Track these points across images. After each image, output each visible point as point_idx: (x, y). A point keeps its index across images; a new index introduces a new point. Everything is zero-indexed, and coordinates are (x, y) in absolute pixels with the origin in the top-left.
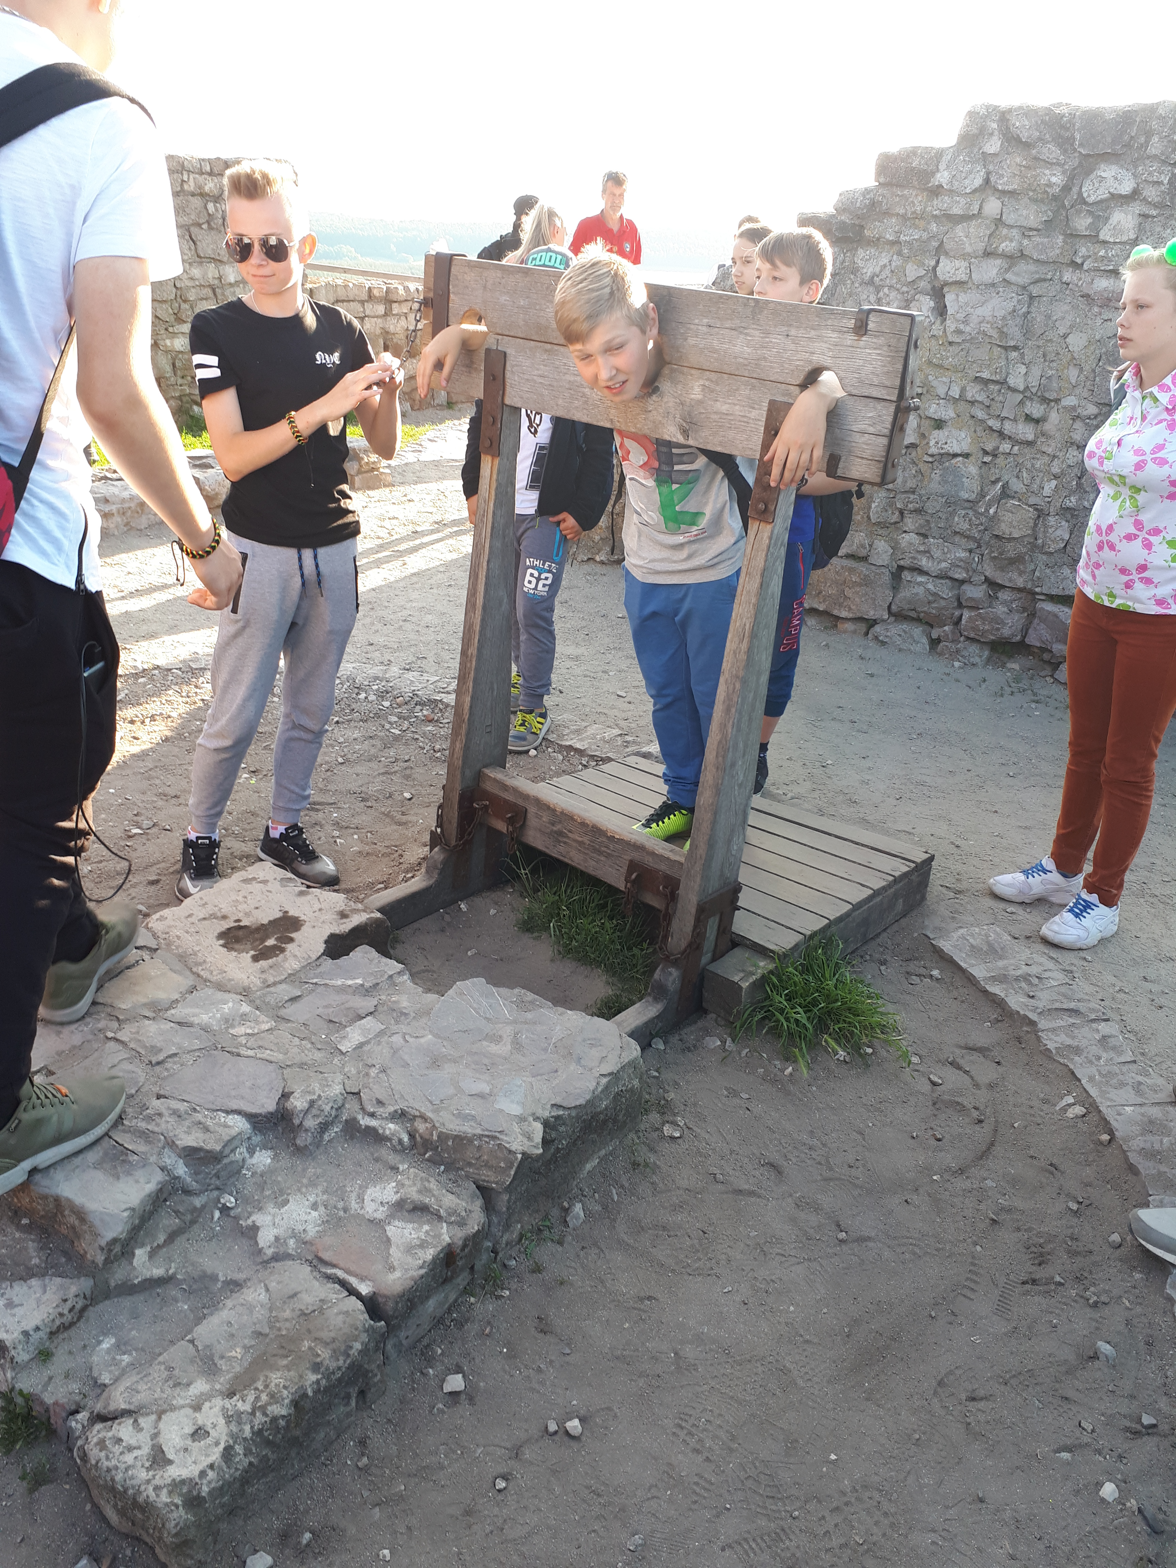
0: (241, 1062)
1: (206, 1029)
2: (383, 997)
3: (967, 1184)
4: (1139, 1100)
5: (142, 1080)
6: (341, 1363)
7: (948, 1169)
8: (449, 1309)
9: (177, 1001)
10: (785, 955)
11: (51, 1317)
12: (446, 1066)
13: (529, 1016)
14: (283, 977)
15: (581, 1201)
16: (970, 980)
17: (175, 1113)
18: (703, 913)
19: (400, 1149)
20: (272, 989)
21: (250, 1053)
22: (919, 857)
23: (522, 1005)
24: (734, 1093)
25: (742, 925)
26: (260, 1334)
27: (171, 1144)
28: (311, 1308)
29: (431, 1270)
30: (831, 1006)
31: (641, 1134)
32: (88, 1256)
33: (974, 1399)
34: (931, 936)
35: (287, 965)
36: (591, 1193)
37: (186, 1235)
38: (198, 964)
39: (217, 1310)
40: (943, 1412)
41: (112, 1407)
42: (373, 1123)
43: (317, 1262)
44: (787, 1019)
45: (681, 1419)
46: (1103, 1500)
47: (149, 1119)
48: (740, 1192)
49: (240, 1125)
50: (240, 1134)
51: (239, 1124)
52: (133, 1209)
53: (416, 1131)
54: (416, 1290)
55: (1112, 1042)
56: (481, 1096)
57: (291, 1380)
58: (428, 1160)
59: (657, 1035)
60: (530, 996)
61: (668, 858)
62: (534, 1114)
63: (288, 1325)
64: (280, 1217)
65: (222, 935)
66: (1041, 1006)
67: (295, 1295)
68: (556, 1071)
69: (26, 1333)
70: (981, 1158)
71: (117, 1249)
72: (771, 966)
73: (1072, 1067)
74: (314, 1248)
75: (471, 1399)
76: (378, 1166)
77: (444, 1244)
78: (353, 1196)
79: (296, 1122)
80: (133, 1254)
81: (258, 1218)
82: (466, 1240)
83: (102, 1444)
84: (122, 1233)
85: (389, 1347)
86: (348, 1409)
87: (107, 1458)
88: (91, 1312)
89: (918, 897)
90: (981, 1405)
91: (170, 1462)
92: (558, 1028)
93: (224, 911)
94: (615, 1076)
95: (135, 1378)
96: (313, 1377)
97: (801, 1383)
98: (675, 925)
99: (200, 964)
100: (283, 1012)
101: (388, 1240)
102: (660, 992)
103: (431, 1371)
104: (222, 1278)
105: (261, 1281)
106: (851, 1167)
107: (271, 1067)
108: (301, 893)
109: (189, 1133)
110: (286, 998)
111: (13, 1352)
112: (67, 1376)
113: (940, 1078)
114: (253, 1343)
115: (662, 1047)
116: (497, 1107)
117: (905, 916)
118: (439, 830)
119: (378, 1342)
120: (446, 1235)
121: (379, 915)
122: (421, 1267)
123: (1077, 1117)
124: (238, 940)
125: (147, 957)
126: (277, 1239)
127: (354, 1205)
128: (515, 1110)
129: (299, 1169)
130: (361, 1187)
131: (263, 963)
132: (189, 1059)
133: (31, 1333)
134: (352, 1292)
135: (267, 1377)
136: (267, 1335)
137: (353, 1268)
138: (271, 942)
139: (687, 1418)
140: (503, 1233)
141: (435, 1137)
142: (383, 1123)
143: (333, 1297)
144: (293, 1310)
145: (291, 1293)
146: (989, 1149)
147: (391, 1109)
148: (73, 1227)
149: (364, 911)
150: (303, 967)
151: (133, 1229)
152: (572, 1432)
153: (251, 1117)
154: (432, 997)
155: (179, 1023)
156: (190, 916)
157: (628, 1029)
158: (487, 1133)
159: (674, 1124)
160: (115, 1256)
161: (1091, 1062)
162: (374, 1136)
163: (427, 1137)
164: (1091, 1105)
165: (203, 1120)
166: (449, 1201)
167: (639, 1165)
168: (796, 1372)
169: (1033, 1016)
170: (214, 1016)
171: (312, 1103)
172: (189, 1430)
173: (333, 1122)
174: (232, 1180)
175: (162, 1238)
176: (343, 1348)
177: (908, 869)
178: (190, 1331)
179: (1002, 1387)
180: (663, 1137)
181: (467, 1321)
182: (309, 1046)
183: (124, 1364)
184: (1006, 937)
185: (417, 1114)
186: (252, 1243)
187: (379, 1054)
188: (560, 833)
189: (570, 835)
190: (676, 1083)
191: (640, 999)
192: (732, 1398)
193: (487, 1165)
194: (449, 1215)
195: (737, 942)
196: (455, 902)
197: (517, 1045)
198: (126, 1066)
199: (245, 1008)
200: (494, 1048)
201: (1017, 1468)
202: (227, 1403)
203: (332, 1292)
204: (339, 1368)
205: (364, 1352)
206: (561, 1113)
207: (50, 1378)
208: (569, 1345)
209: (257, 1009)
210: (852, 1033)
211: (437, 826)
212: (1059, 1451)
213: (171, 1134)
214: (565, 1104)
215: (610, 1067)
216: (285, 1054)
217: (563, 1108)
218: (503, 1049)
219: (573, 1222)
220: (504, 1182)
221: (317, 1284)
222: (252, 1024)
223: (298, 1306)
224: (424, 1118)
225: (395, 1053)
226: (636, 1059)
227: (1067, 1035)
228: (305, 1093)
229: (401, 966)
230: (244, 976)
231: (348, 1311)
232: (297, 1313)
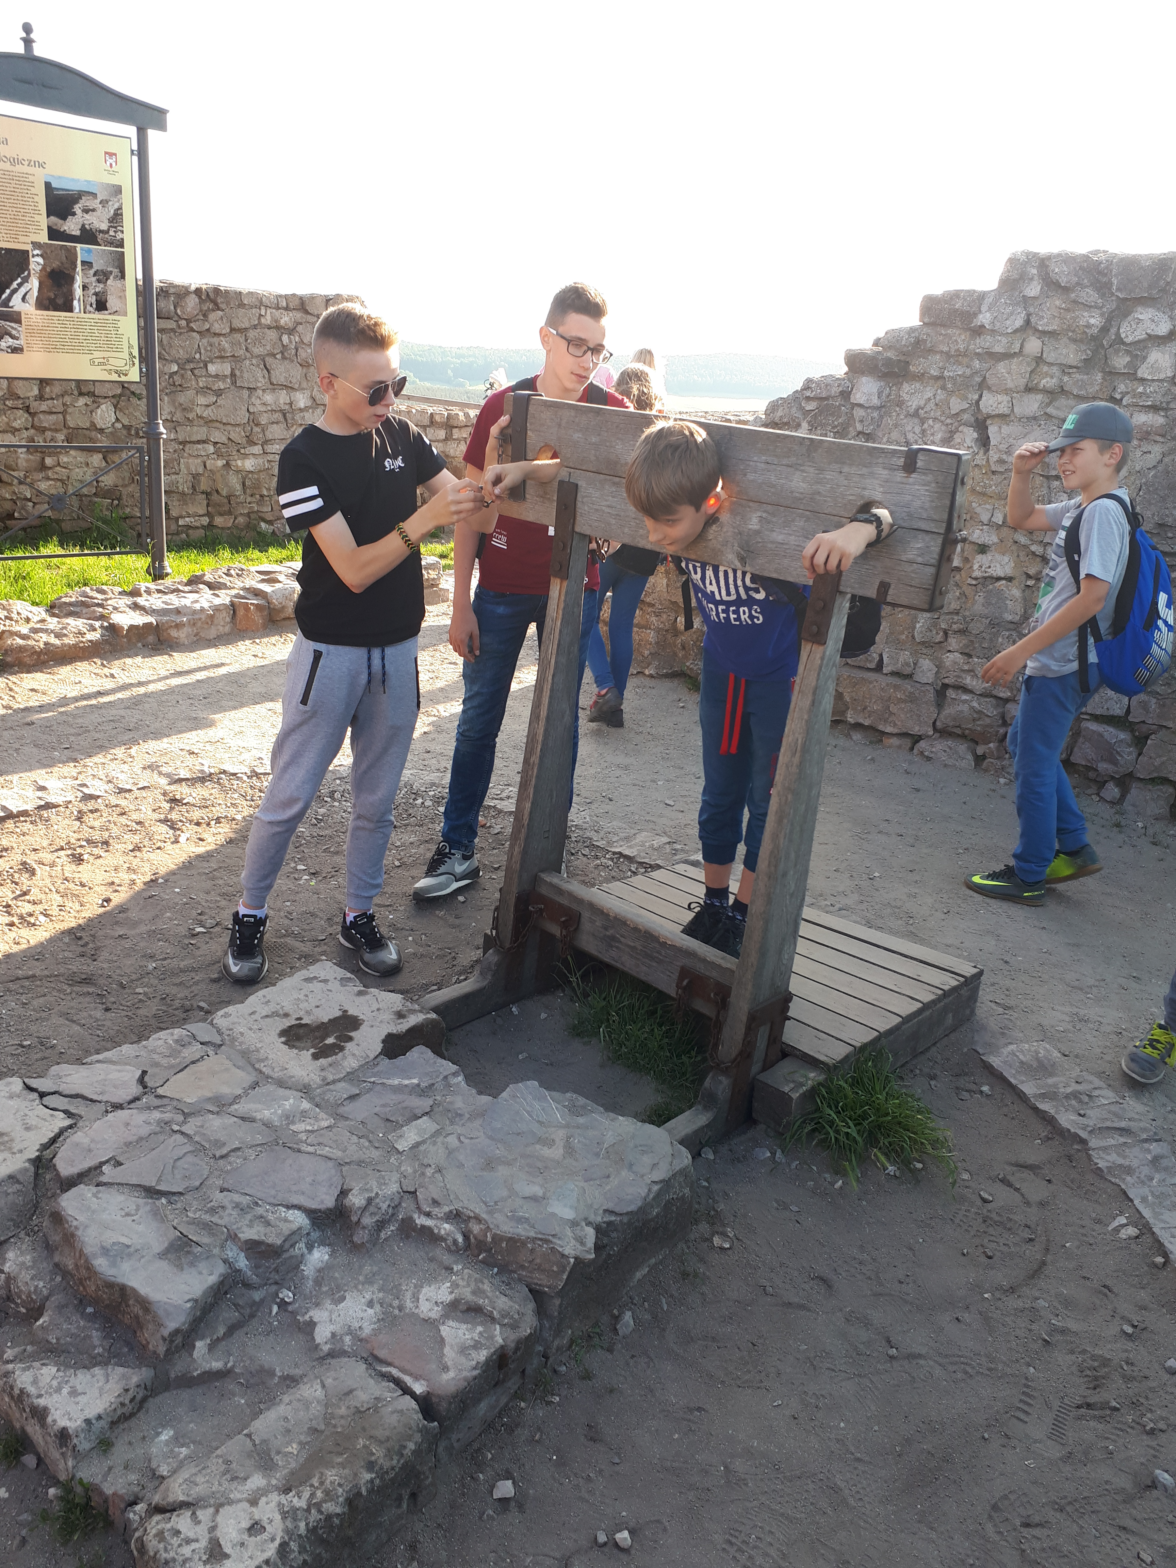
0: (303, 1158)
1: (267, 1125)
2: (438, 1098)
3: (1020, 1304)
5: (206, 1173)
6: (395, 1462)
7: (999, 1288)
8: (500, 1413)
9: (239, 1097)
10: (835, 1067)
11: (113, 1407)
12: (500, 1168)
13: (581, 1120)
14: (342, 1076)
15: (631, 1309)
16: (1021, 1096)
17: (237, 1205)
18: (754, 1021)
19: (454, 1250)
20: (331, 1087)
21: (310, 1149)
22: (968, 970)
23: (574, 1110)
24: (782, 1205)
25: (792, 1035)
26: (316, 1430)
27: (233, 1237)
28: (366, 1406)
29: (484, 1372)
30: (882, 1119)
31: (691, 1244)
32: (150, 1346)
33: (1027, 1525)
34: (981, 1051)
35: (346, 1064)
36: (641, 1302)
37: (245, 1329)
38: (259, 1061)
39: (274, 1404)
40: (997, 1538)
41: (171, 1499)
42: (429, 1222)
43: (372, 1360)
44: (837, 1132)
45: (731, 1535)
47: (213, 1211)
48: (790, 1304)
49: (300, 1220)
50: (300, 1229)
51: (299, 1219)
52: (196, 1301)
53: (470, 1231)
54: (469, 1391)
55: (1165, 1162)
56: (534, 1199)
57: (346, 1478)
58: (482, 1262)
59: (706, 1145)
60: (582, 1101)
61: (719, 966)
62: (586, 1219)
63: (343, 1422)
64: (336, 1314)
65: (283, 1033)
66: (1091, 1124)
67: (351, 1391)
68: (608, 1177)
69: (88, 1421)
70: (1032, 1277)
71: (179, 1340)
72: (822, 1078)
73: (1123, 1187)
74: (369, 1346)
75: (521, 1507)
76: (433, 1266)
77: (497, 1346)
78: (409, 1295)
79: (354, 1219)
80: (194, 1346)
81: (316, 1314)
82: (519, 1342)
83: (160, 1535)
84: (184, 1324)
85: (440, 1449)
86: (399, 1511)
87: (166, 1550)
88: (152, 1403)
89: (968, 1012)
90: (1037, 1532)
91: (227, 1556)
92: (610, 1133)
93: (286, 1010)
94: (666, 1184)
95: (194, 1470)
96: (368, 1476)
97: (852, 1502)
98: (726, 1033)
99: (263, 1061)
100: (341, 1110)
101: (442, 1341)
102: (710, 1101)
103: (481, 1476)
104: (279, 1374)
105: (316, 1378)
106: (902, 1283)
107: (330, 1164)
108: (360, 993)
109: (250, 1226)
110: (345, 1096)
111: (75, 1441)
112: (126, 1468)
113: (991, 1195)
114: (309, 1439)
115: (711, 1157)
116: (550, 1210)
117: (954, 1030)
118: (494, 931)
119: (431, 1442)
120: (498, 1336)
121: (433, 1016)
122: (475, 1368)
123: (1130, 1238)
124: (299, 1038)
125: (211, 1053)
126: (334, 1335)
127: (409, 1304)
128: (568, 1214)
129: (356, 1265)
130: (415, 1287)
131: (323, 1061)
132: (251, 1153)
133: (94, 1421)
134: (407, 1391)
135: (322, 1474)
136: (322, 1432)
137: (408, 1366)
138: (330, 1040)
139: (737, 1534)
140: (554, 1337)
141: (489, 1239)
142: (439, 1223)
143: (388, 1396)
144: (348, 1407)
145: (346, 1390)
146: (1040, 1268)
147: (446, 1209)
148: (137, 1317)
149: (421, 1012)
150: (362, 1066)
151: (194, 1321)
152: (621, 1544)
153: (310, 1213)
154: (485, 1099)
155: (243, 1119)
156: (253, 1013)
157: (678, 1137)
158: (540, 1236)
159: (724, 1235)
160: (176, 1347)
161: (1143, 1182)
162: (429, 1236)
163: (482, 1238)
164: (1144, 1227)
165: (265, 1214)
166: (502, 1302)
167: (688, 1275)
168: (847, 1491)
169: (1083, 1135)
170: (275, 1112)
171: (370, 1201)
172: (245, 1524)
173: (389, 1220)
174: (290, 1275)
175: (221, 1331)
176: (396, 1448)
177: (955, 983)
178: (247, 1426)
179: (1058, 1515)
180: (712, 1247)
181: (517, 1426)
182: (367, 1144)
183: (182, 1456)
184: (1056, 1054)
185: (472, 1215)
186: (309, 1338)
187: (435, 1154)
188: (613, 938)
189: (622, 939)
190: (726, 1194)
191: (691, 1107)
192: (782, 1515)
193: (540, 1269)
194: (502, 1317)
195: (787, 1053)
196: (506, 1005)
197: (570, 1150)
198: (190, 1158)
199: (305, 1105)
200: (546, 1152)
202: (283, 1499)
203: (386, 1391)
204: (393, 1468)
205: (416, 1452)
206: (613, 1218)
207: (110, 1469)
208: (618, 1455)
209: (317, 1106)
210: (902, 1148)
211: (492, 928)
213: (235, 1227)
214: (617, 1210)
215: (660, 1174)
216: (344, 1151)
217: (616, 1214)
218: (556, 1152)
219: (622, 1330)
220: (556, 1287)
221: (372, 1381)
222: (312, 1121)
223: (353, 1403)
224: (478, 1219)
225: (450, 1153)
226: (687, 1167)
227: (1118, 1154)
228: (363, 1190)
229: (455, 1068)
230: (304, 1074)
231: (402, 1410)
232: (353, 1410)
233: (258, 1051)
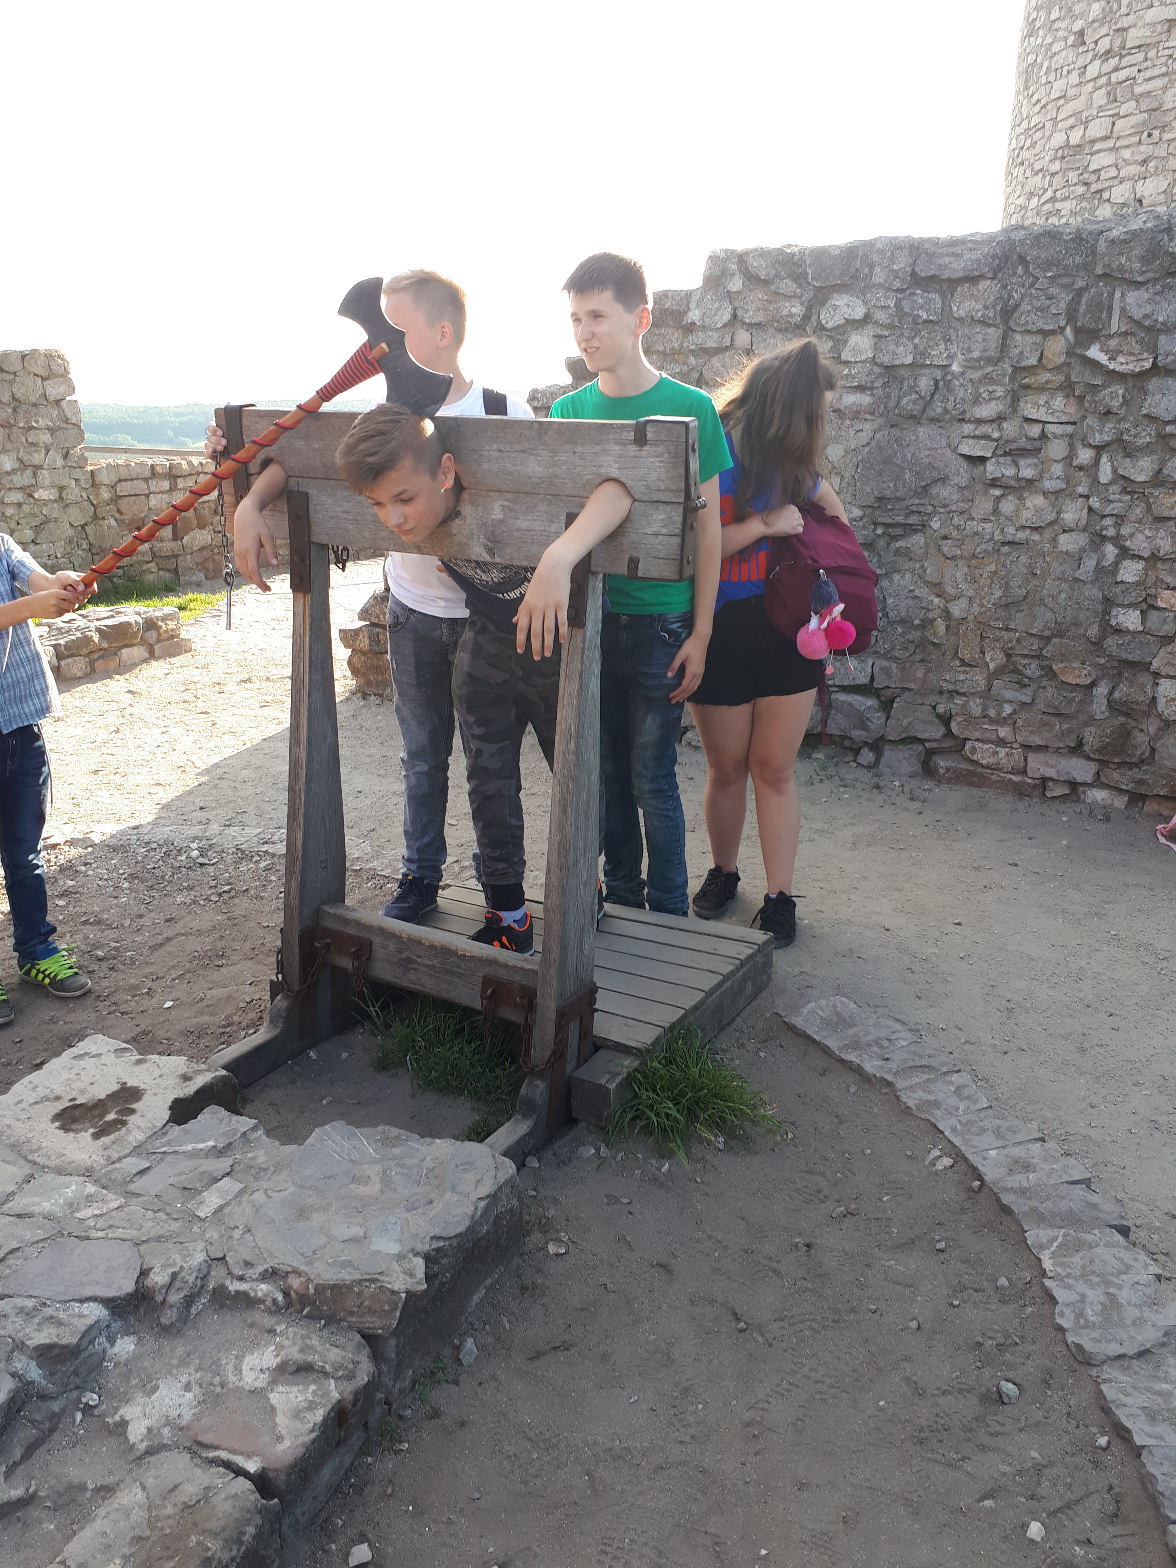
0: (91, 1245)
1: (48, 1217)
2: (238, 1156)
4: (1000, 1143)
6: (234, 1552)
8: (346, 1474)
9: (13, 1193)
10: (647, 1050)
12: (314, 1216)
13: (396, 1151)
14: (128, 1151)
15: (472, 1336)
16: (826, 1051)
17: (21, 1311)
18: (562, 1018)
19: (276, 1310)
20: (117, 1165)
21: (100, 1234)
23: (386, 1142)
24: (612, 1199)
25: (602, 1027)
26: (140, 1538)
27: (20, 1346)
28: (194, 1499)
29: (322, 1433)
30: (698, 1095)
31: (526, 1257)
34: (783, 1014)
36: (481, 1326)
37: (46, 1446)
38: (32, 1151)
39: (88, 1522)
42: (243, 1286)
43: (197, 1448)
44: (657, 1115)
45: (605, 1544)
46: (1032, 1541)
49: (97, 1312)
50: (97, 1322)
51: (95, 1312)
53: (290, 1287)
54: (309, 1457)
55: (966, 1092)
56: (355, 1240)
58: (307, 1316)
59: (530, 1154)
60: (395, 1131)
62: (413, 1250)
63: (171, 1522)
64: (150, 1406)
65: (57, 1117)
66: (895, 1067)
67: (176, 1487)
68: (431, 1202)
72: (635, 1064)
73: (933, 1121)
74: (192, 1433)
76: (254, 1331)
77: (334, 1401)
78: (230, 1368)
79: (159, 1299)
81: (127, 1412)
82: (357, 1394)
85: (285, 1528)
89: (765, 977)
92: (428, 1158)
93: (57, 1092)
94: (493, 1198)
99: (36, 1151)
100: (132, 1187)
101: (273, 1408)
102: (528, 1108)
103: (333, 1546)
104: (91, 1486)
105: (135, 1481)
107: (126, 1245)
108: (139, 1062)
109: (39, 1330)
110: (134, 1172)
114: (133, 1550)
115: (536, 1164)
116: (374, 1248)
117: (755, 998)
118: (280, 976)
119: (273, 1521)
120: (334, 1391)
121: (224, 1072)
122: (312, 1431)
123: (946, 1169)
124: (75, 1120)
126: (149, 1430)
127: (231, 1378)
128: (394, 1248)
129: (167, 1350)
130: (237, 1357)
131: (105, 1140)
132: (33, 1251)
134: (239, 1472)
136: (148, 1538)
137: (237, 1446)
138: (111, 1117)
140: (395, 1381)
141: (311, 1291)
142: (254, 1285)
143: (219, 1483)
144: (175, 1505)
145: (171, 1486)
147: (261, 1269)
149: (208, 1070)
150: (149, 1137)
153: (107, 1302)
154: (290, 1148)
155: (19, 1216)
156: (20, 1102)
157: (501, 1150)
158: (366, 1277)
159: (558, 1241)
161: (950, 1113)
162: (245, 1301)
163: (303, 1292)
164: (957, 1155)
165: (55, 1314)
166: (334, 1355)
167: (527, 1289)
169: (889, 1078)
170: (56, 1201)
171: (174, 1276)
173: (199, 1293)
174: (93, 1375)
175: (18, 1453)
176: (235, 1536)
177: (750, 951)
178: (60, 1552)
180: (548, 1256)
181: (366, 1484)
182: (165, 1217)
184: (852, 1006)
185: (290, 1269)
186: (122, 1439)
187: (242, 1214)
188: (409, 960)
189: (417, 959)
190: (555, 1200)
191: (508, 1119)
193: (370, 1311)
194: (336, 1370)
195: (600, 1045)
196: (303, 1051)
197: (386, 1182)
199: (91, 1189)
200: (362, 1190)
201: (944, 1526)
203: (218, 1477)
204: (233, 1559)
205: (258, 1536)
206: (441, 1244)
208: (478, 1489)
209: (104, 1187)
210: (722, 1118)
211: (278, 973)
212: (981, 1500)
213: (20, 1335)
214: (444, 1234)
215: (485, 1189)
216: (140, 1230)
217: (443, 1239)
218: (373, 1189)
219: (466, 1359)
220: (390, 1326)
221: (198, 1471)
222: (100, 1205)
223: (182, 1499)
224: (297, 1272)
225: (258, 1210)
226: (512, 1177)
227: (923, 1091)
228: (165, 1266)
229: (254, 1121)
230: (85, 1156)
231: (236, 1494)
232: (180, 1507)
233: (29, 1141)
